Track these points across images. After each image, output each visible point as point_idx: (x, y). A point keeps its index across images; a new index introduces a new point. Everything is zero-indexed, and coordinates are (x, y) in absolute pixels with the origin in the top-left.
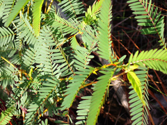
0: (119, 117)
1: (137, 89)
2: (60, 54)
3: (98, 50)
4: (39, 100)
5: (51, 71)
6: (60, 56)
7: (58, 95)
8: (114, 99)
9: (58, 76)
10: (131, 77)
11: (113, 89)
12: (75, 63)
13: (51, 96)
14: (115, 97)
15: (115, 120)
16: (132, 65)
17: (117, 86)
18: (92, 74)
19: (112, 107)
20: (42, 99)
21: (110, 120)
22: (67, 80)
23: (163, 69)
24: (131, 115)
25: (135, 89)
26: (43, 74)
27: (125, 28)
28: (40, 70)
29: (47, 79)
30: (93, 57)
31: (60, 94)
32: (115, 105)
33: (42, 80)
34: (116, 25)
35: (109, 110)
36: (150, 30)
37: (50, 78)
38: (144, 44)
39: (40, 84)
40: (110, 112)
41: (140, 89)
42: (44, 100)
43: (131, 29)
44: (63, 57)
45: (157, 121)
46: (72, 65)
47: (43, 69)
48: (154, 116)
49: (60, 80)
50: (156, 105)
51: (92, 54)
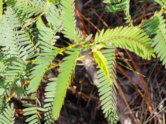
0: (92, 96)
1: (104, 68)
2: (25, 35)
3: (63, 30)
4: (5, 84)
5: (17, 53)
6: (26, 38)
7: (25, 77)
8: (86, 78)
9: (24, 58)
10: (97, 57)
11: (84, 68)
12: (40, 44)
13: (18, 79)
14: (87, 76)
15: (87, 99)
16: (98, 44)
17: (89, 66)
18: (59, 55)
19: (84, 86)
20: (8, 83)
21: (82, 100)
22: (33, 62)
23: (129, 47)
24: (100, 95)
25: (102, 69)
26: (8, 57)
27: (95, 6)
28: (5, 53)
29: (13, 62)
30: (58, 37)
31: (27, 76)
32: (87, 84)
33: (8, 63)
34: (86, 4)
35: (81, 89)
36: (116, 7)
37: (16, 61)
38: (114, 21)
39: (6, 67)
40: (82, 91)
41: (107, 68)
42: (10, 84)
43: (101, 7)
44: (28, 39)
45: (130, 97)
46: (38, 46)
47: (9, 52)
48: (127, 93)
49: (27, 62)
50: (128, 83)
51: (57, 34)
